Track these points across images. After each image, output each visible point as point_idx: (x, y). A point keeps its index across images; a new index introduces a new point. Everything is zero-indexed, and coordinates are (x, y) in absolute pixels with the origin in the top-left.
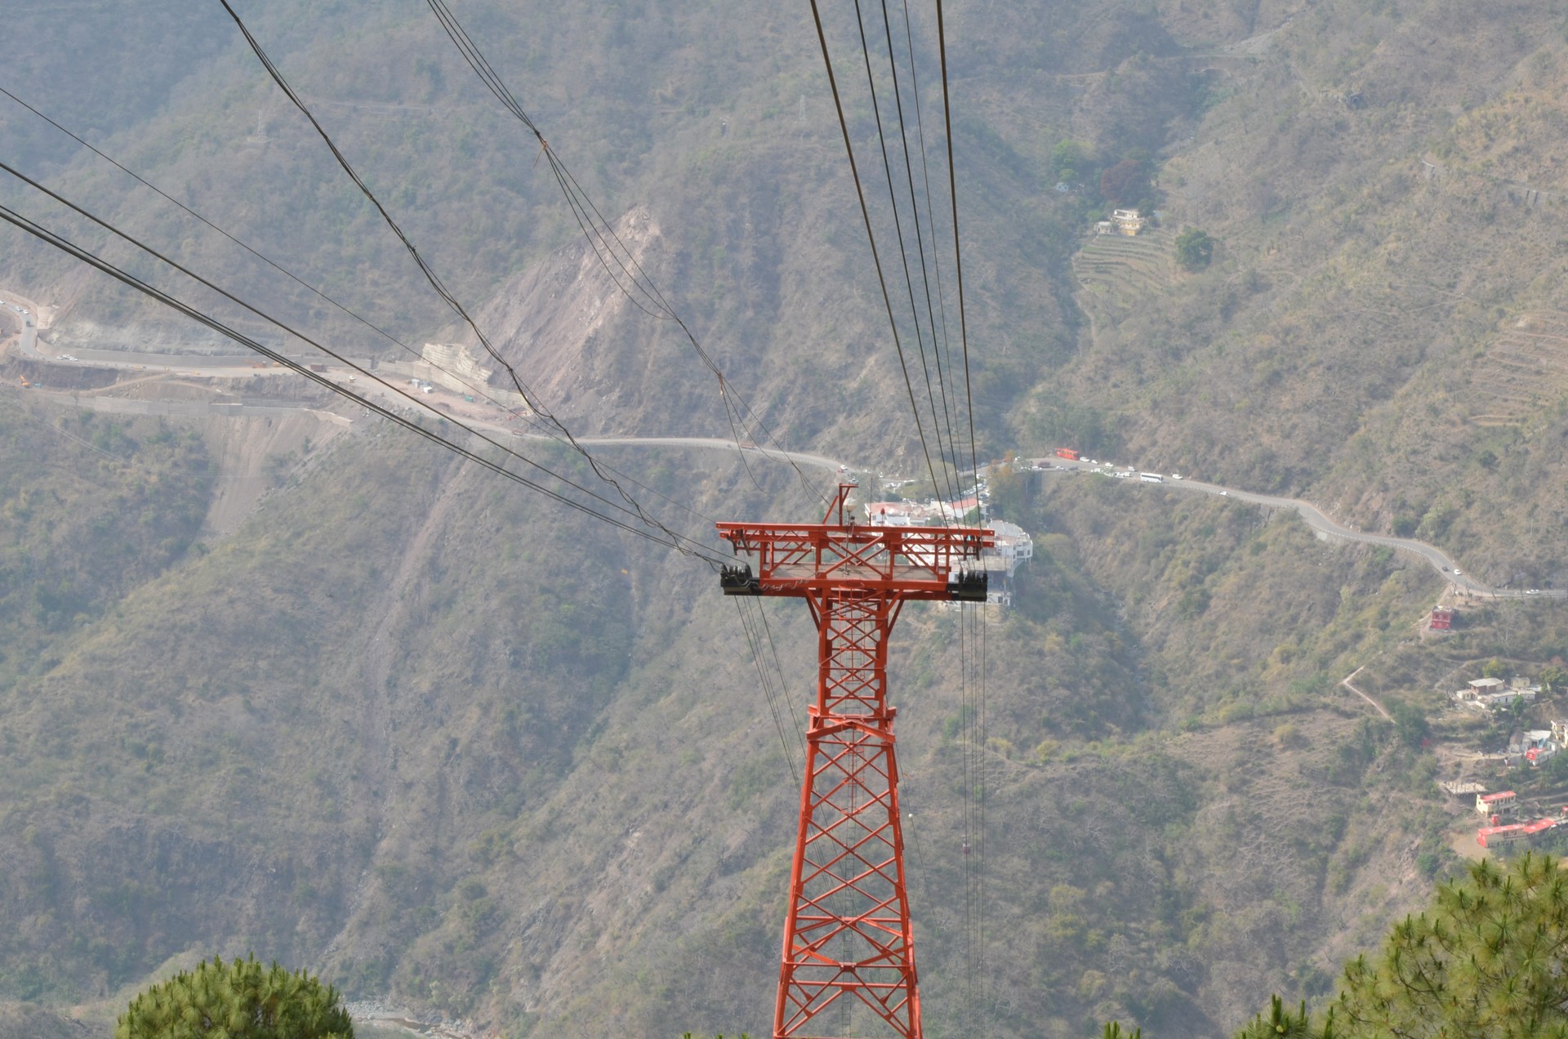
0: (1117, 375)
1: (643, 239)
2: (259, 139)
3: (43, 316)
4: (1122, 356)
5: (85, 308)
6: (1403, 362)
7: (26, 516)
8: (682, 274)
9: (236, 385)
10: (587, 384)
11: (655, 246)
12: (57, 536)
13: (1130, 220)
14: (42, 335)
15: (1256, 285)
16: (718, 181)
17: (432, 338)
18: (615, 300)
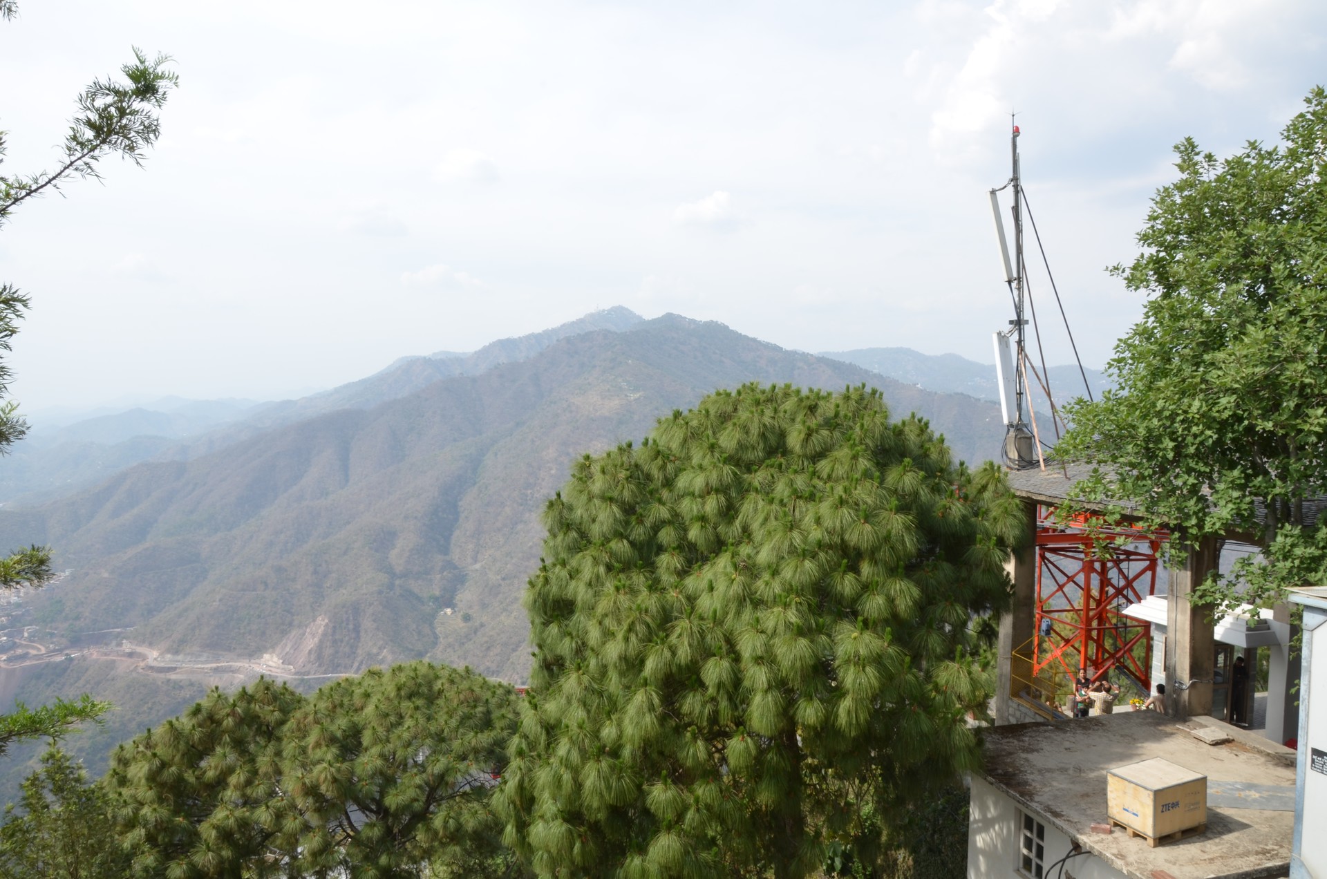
0: (448, 650)
1: (324, 623)
2: (217, 603)
3: (155, 654)
4: (450, 645)
5: (168, 651)
6: (520, 642)
7: (151, 709)
8: (334, 632)
9: (211, 669)
10: (309, 662)
11: (327, 625)
12: (160, 714)
13: (449, 611)
14: (155, 659)
15: (482, 625)
16: (343, 607)
17: (266, 653)
18: (316, 640)
